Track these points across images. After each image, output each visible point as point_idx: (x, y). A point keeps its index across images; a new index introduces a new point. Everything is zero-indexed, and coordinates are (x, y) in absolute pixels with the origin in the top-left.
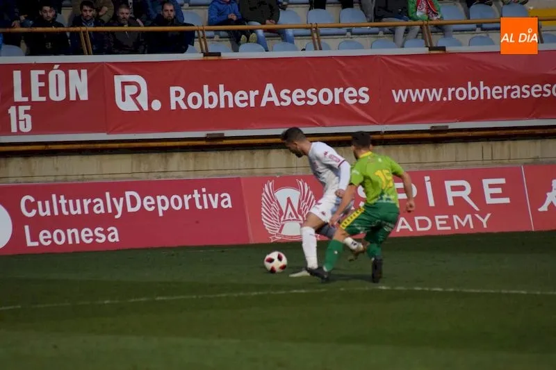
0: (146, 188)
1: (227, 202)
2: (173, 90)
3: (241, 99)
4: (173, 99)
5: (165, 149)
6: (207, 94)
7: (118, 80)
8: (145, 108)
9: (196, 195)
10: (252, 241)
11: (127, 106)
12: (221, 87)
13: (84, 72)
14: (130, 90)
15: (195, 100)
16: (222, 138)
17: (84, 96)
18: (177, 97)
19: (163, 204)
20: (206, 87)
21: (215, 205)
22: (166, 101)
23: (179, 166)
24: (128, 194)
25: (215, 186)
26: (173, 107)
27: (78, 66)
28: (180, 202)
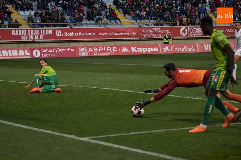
0: (61, 48)
1: (73, 50)
2: (65, 33)
3: (76, 34)
4: (65, 34)
5: (64, 42)
6: (70, 34)
7: (57, 31)
8: (61, 35)
9: (68, 49)
10: (77, 56)
11: (58, 35)
12: (73, 32)
13: (51, 30)
14: (58, 33)
15: (68, 34)
16: (73, 40)
17: (51, 34)
18: (66, 34)
19: (63, 50)
20: (70, 33)
21: (71, 51)
22: (64, 35)
23: (66, 45)
24: (58, 49)
25: (71, 48)
26: (65, 35)
27: (50, 29)
28: (66, 50)
